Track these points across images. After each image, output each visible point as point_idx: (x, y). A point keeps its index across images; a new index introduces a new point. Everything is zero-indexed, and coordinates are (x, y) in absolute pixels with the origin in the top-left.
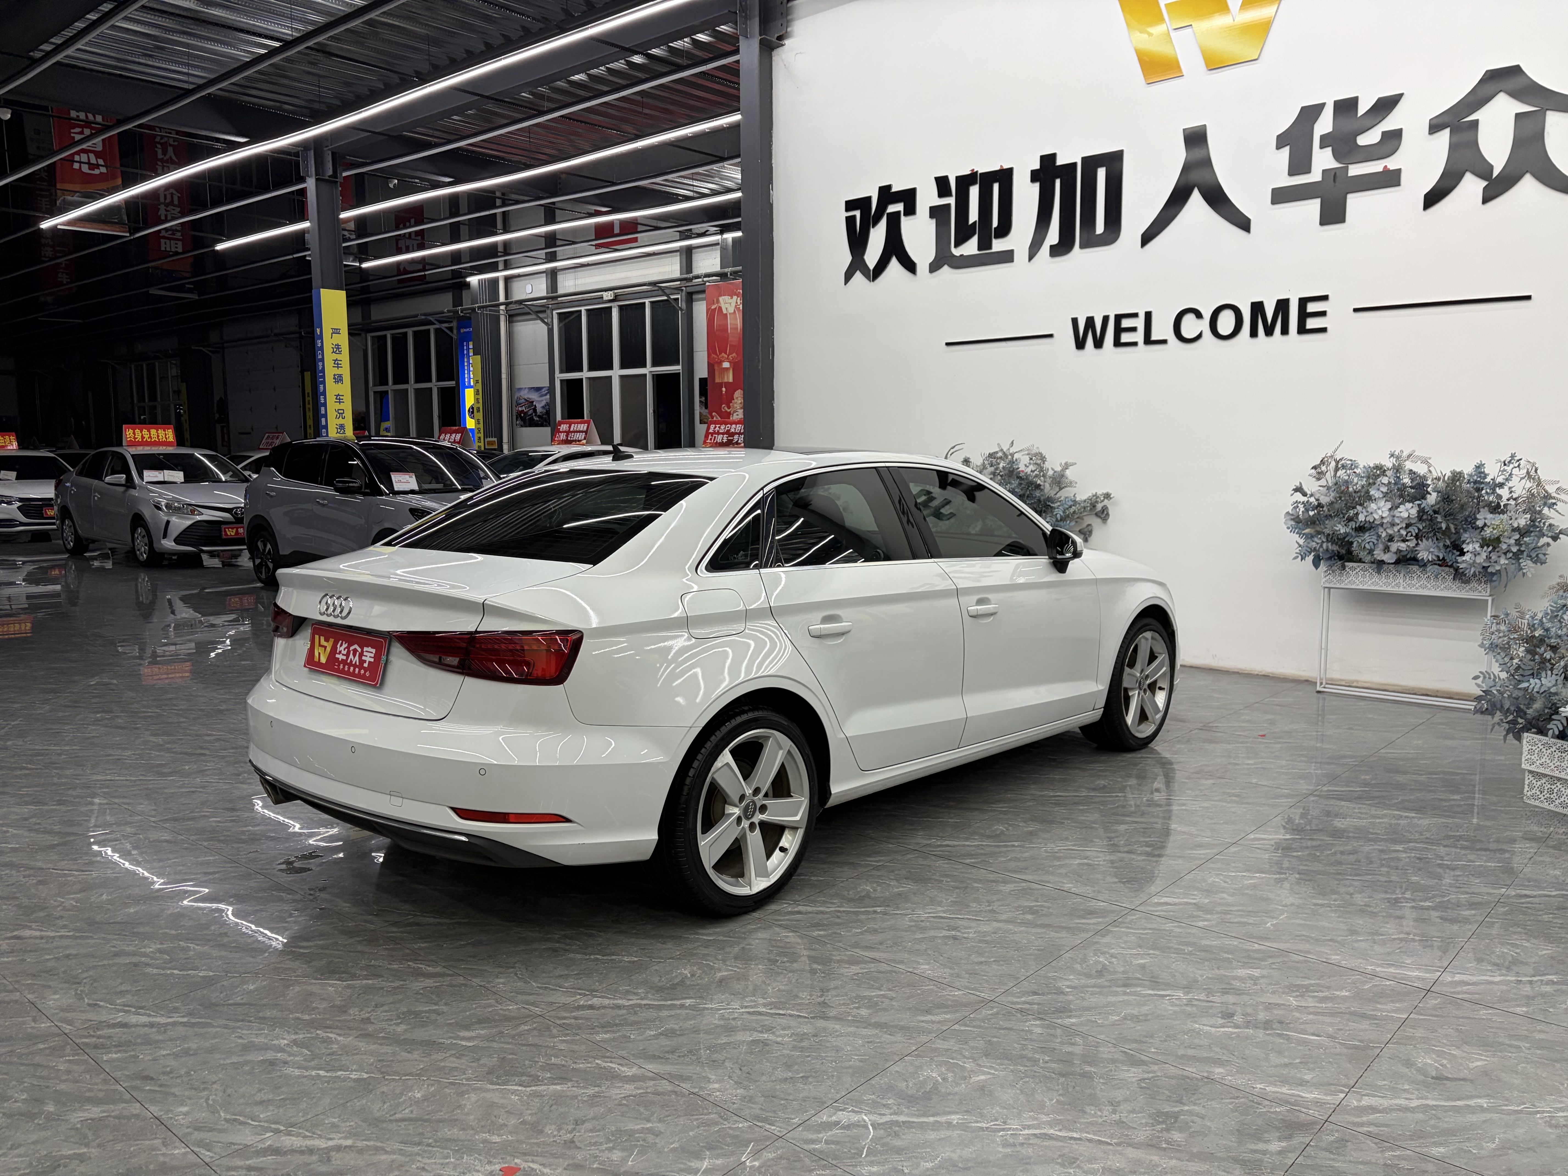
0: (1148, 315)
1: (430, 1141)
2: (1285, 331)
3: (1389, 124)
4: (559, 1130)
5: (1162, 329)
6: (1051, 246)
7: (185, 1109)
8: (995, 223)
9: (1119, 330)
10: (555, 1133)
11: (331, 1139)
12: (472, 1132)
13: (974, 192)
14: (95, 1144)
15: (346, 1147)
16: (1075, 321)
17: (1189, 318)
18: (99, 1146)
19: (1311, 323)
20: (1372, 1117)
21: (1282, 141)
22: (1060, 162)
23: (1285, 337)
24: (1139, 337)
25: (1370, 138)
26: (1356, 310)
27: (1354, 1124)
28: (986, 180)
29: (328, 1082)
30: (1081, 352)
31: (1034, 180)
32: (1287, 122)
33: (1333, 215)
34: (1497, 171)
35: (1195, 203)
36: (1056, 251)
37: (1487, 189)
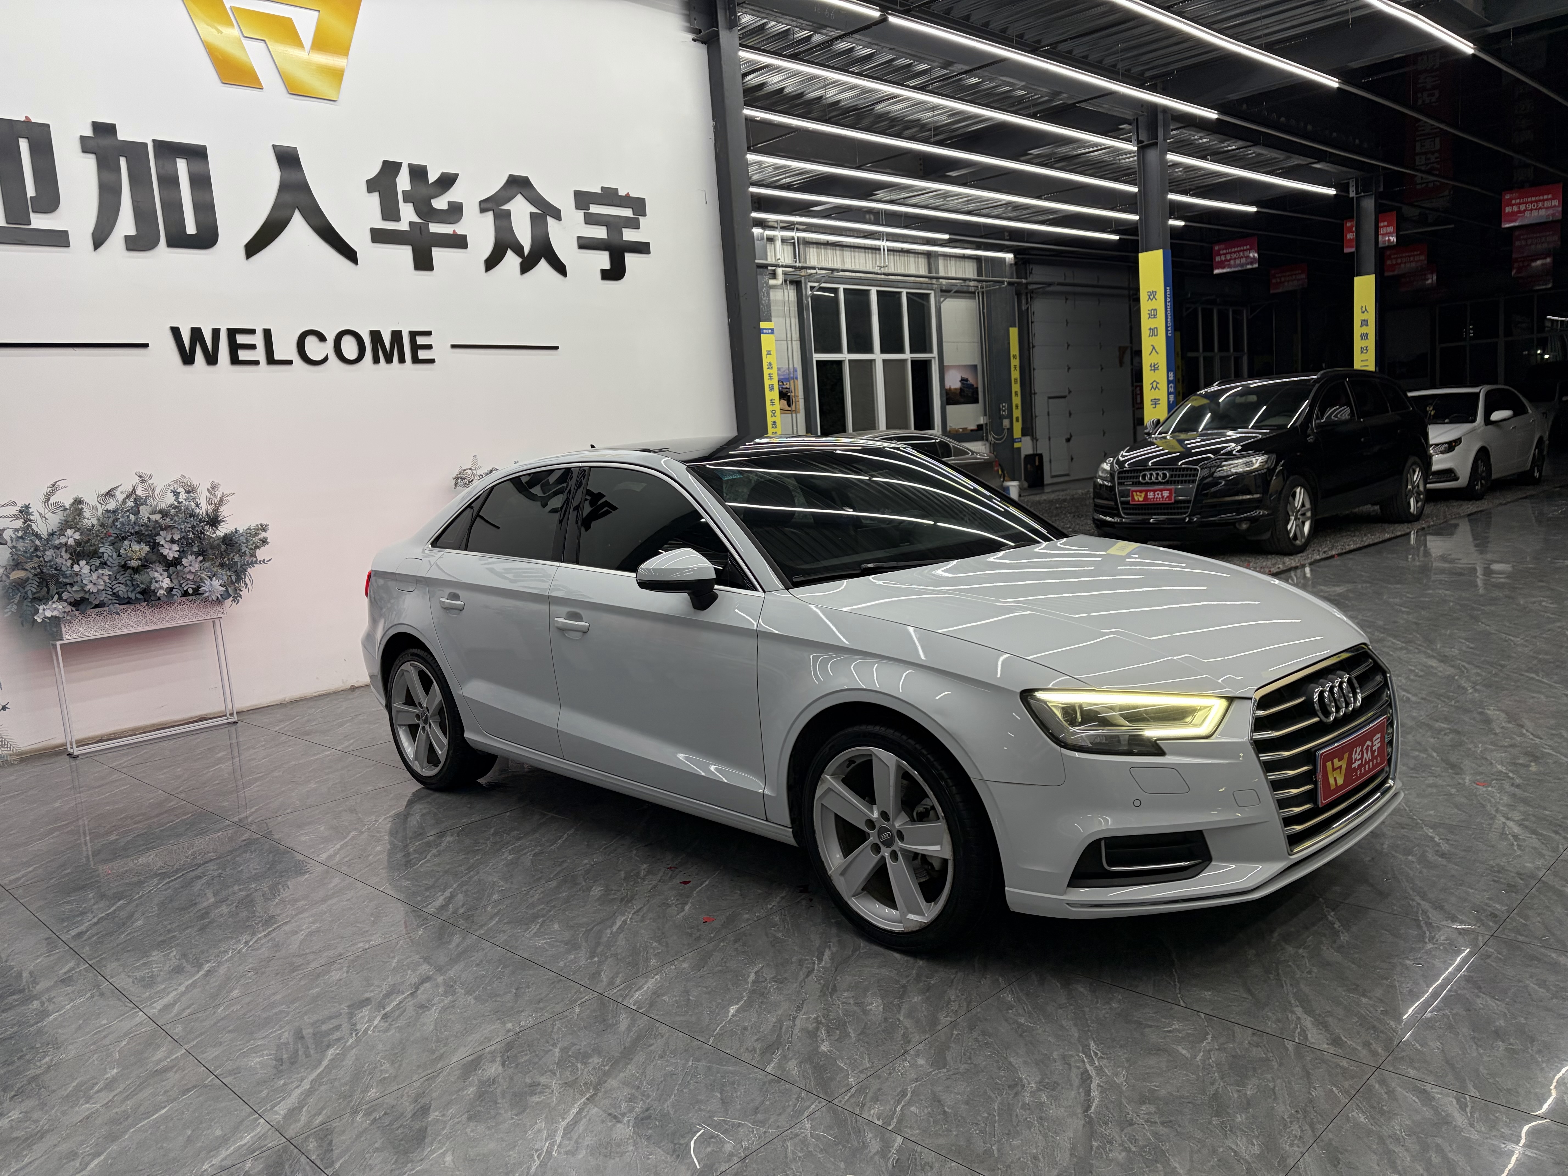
0: (267, 334)
2: (402, 360)
3: (454, 195)
5: (285, 349)
6: (127, 238)
8: (31, 192)
9: (234, 348)
16: (176, 332)
17: (310, 341)
19: (422, 354)
21: (372, 185)
22: (121, 137)
23: (402, 365)
24: (259, 354)
25: (440, 203)
26: (453, 346)
28: (4, 130)
30: (188, 368)
31: (85, 150)
32: (374, 170)
33: (423, 262)
34: (526, 252)
35: (298, 225)
36: (134, 244)
37: (522, 264)
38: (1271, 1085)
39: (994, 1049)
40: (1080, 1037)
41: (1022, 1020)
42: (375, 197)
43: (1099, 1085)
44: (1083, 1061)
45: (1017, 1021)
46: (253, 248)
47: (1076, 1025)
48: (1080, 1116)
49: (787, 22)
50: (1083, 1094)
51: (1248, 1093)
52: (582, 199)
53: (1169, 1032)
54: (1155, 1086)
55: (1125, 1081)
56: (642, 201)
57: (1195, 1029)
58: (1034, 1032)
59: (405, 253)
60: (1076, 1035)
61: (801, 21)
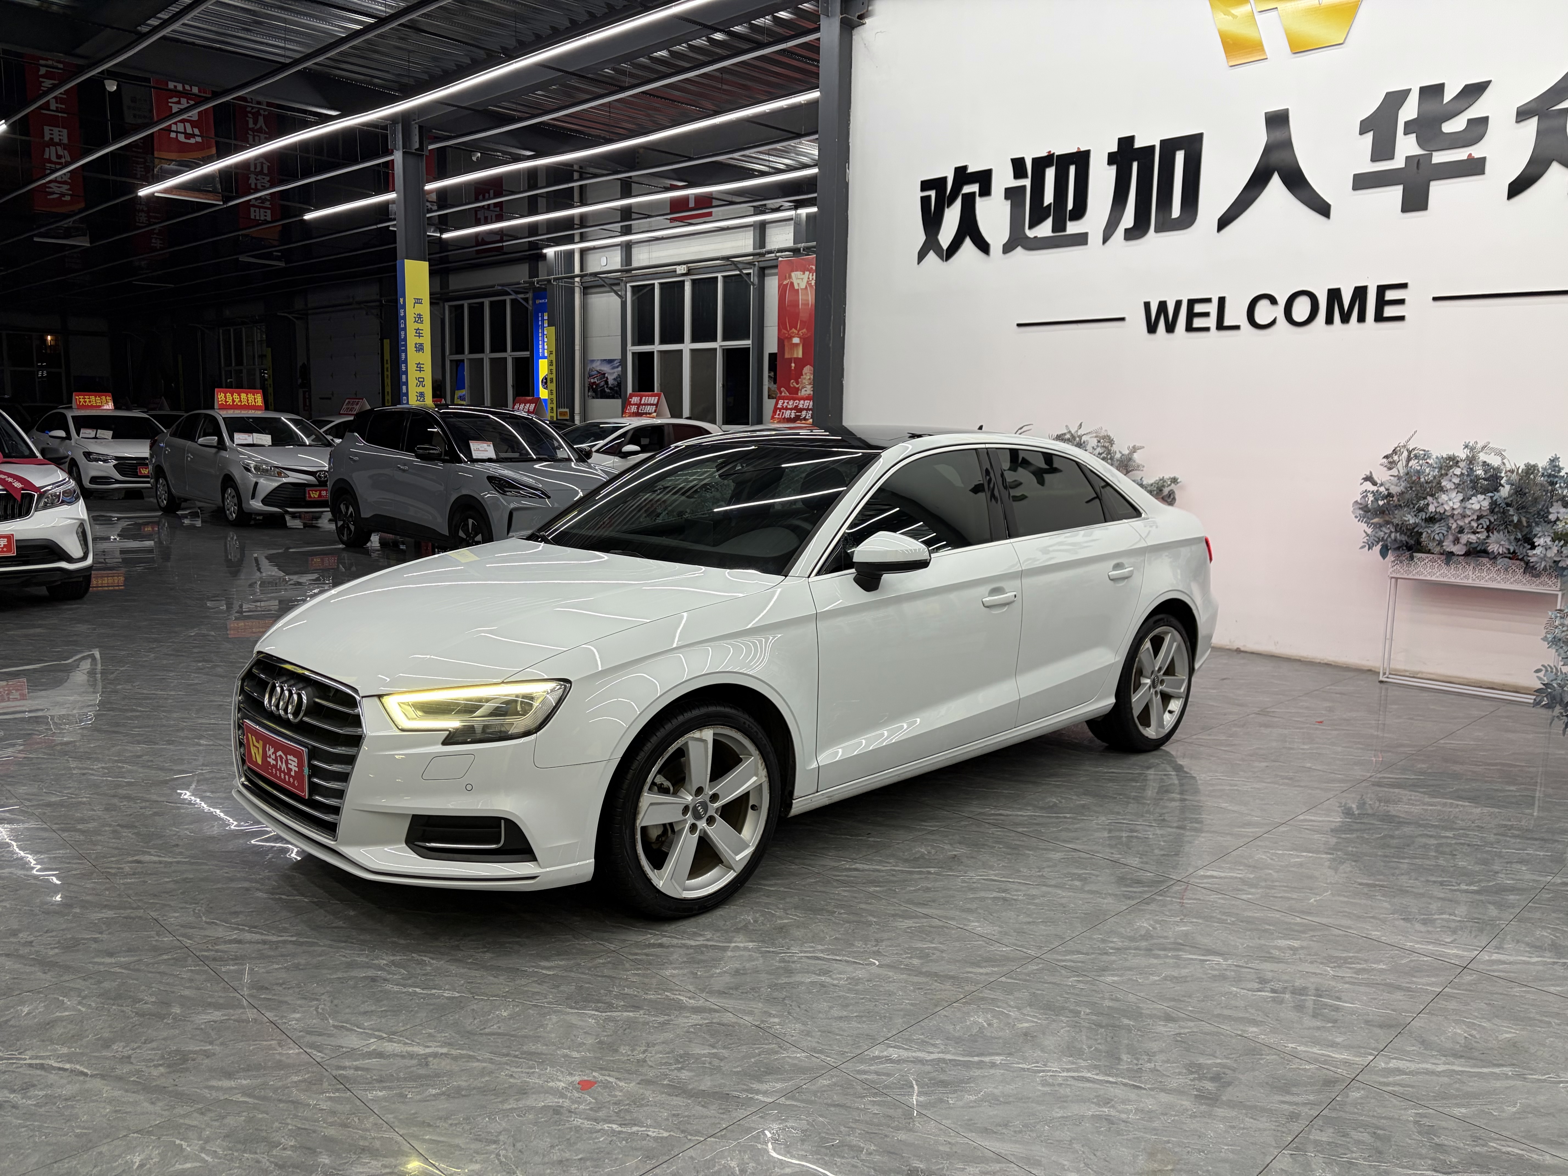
0: (1222, 301)
1: (517, 1053)
2: (1362, 319)
4: (632, 1051)
5: (1235, 314)
6: (1126, 230)
7: (298, 1016)
8: (1070, 206)
9: (1191, 316)
10: (629, 1053)
11: (428, 1047)
12: (554, 1048)
13: (1050, 174)
14: (218, 1042)
15: (442, 1054)
16: (1147, 305)
17: (1263, 304)
18: (222, 1044)
19: (1389, 311)
20: (1398, 1078)
21: (1365, 126)
22: (1137, 145)
23: (1362, 325)
24: (1211, 322)
25: (1455, 126)
26: (1435, 299)
27: (1380, 1083)
28: (1062, 162)
29: (424, 999)
30: (1152, 336)
31: (1110, 163)
32: (1372, 107)
33: (1415, 202)
35: (1274, 188)
36: (1131, 234)
42: (1368, 137)
46: (1226, 220)
59: (1393, 196)
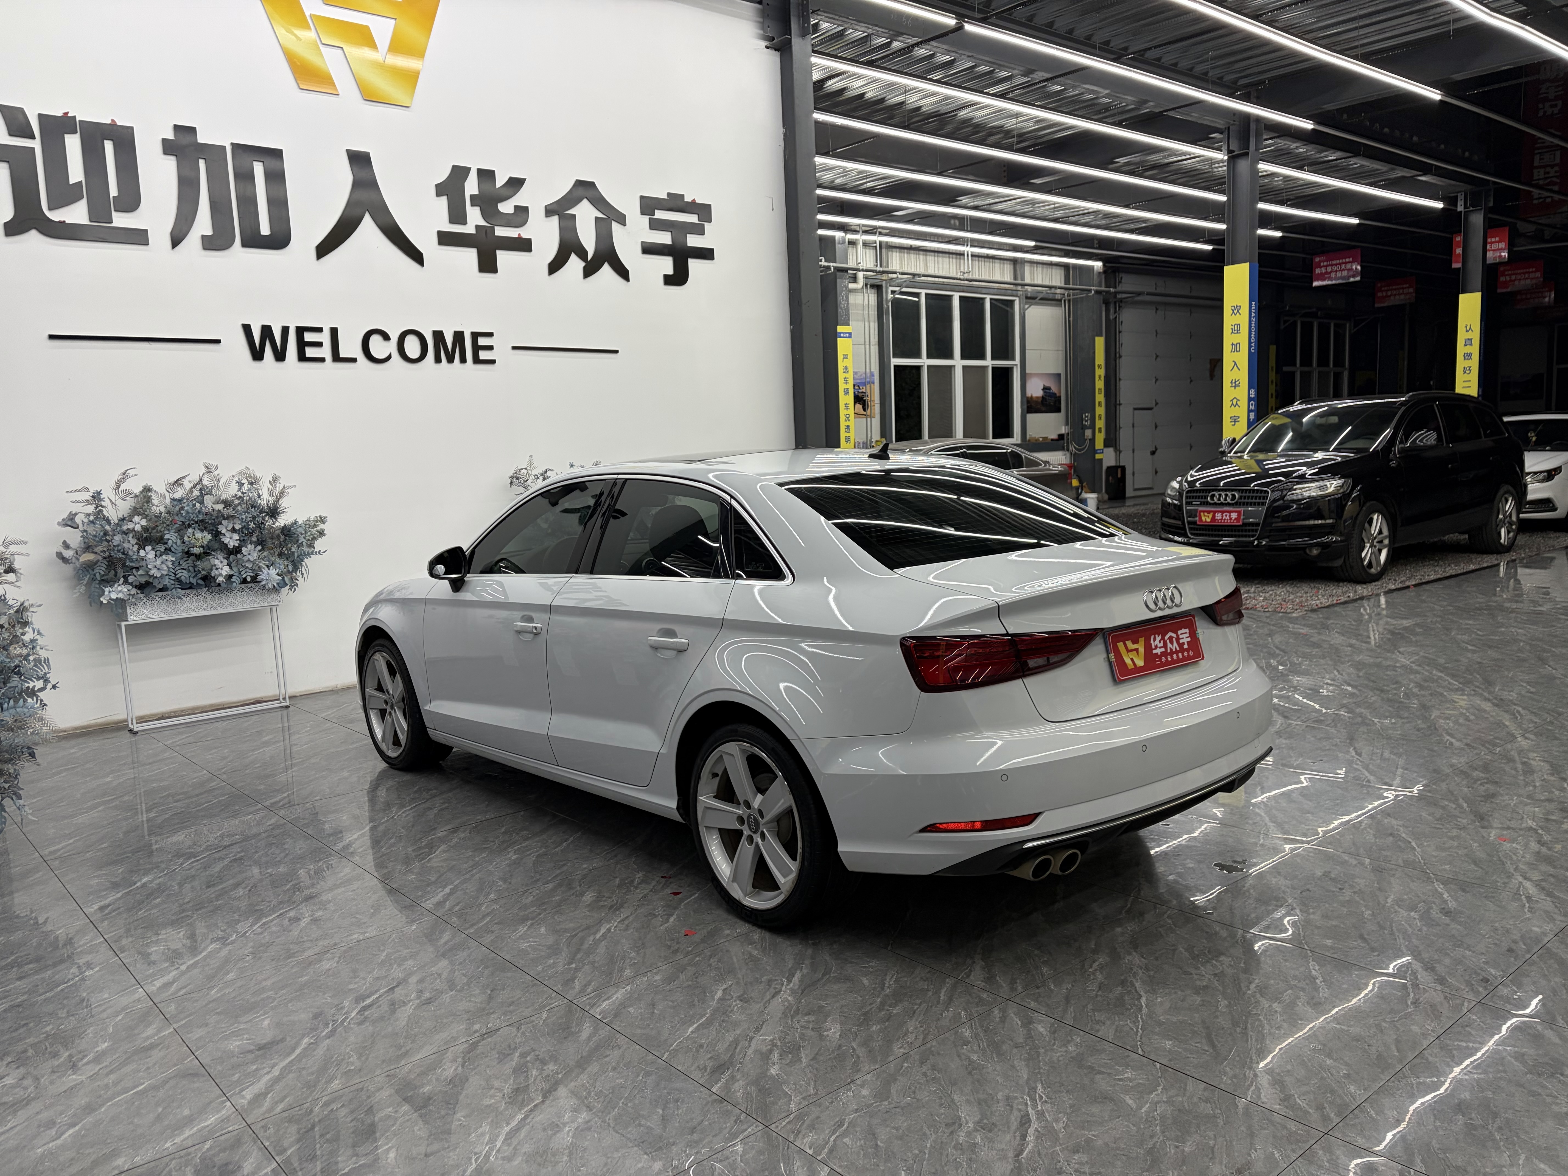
0: (334, 332)
2: (463, 360)
3: (519, 199)
5: (350, 347)
8: (113, 191)
9: (302, 345)
13: (73, 144)
16: (247, 329)
17: (375, 340)
19: (483, 355)
21: (440, 190)
22: (201, 139)
23: (463, 365)
24: (325, 352)
25: (506, 207)
26: (514, 348)
28: (91, 132)
30: (258, 364)
31: (166, 151)
32: (443, 175)
33: (488, 265)
34: (590, 256)
35: (368, 226)
36: (210, 244)
37: (585, 268)
38: (1211, 1143)
39: (940, 1084)
40: (1028, 1079)
41: (975, 1057)
42: (444, 200)
43: (1036, 1130)
44: (1026, 1104)
45: (969, 1058)
46: (324, 249)
47: (1027, 1066)
48: (1010, 1160)
49: (863, 29)
50: (1018, 1138)
51: (1186, 1149)
52: (648, 205)
53: (1120, 1080)
54: (1094, 1136)
55: (1064, 1128)
56: (708, 208)
57: (1148, 1079)
58: (985, 1070)
59: (470, 256)
60: (1026, 1077)
61: (877, 28)
